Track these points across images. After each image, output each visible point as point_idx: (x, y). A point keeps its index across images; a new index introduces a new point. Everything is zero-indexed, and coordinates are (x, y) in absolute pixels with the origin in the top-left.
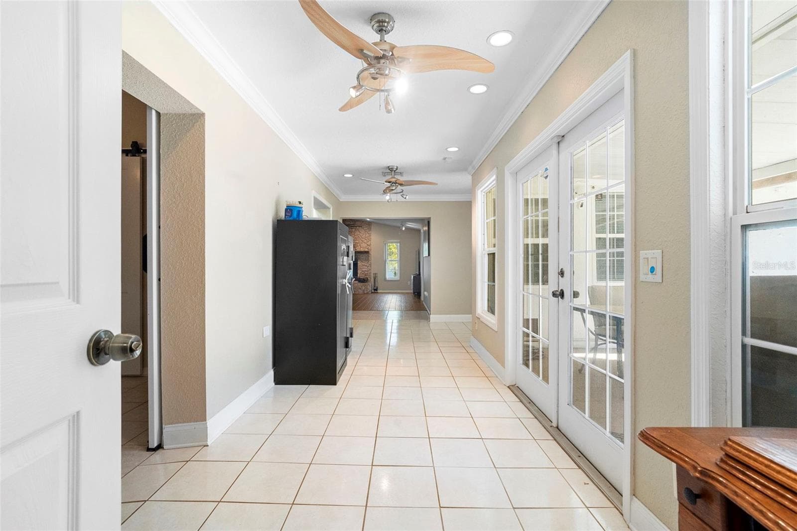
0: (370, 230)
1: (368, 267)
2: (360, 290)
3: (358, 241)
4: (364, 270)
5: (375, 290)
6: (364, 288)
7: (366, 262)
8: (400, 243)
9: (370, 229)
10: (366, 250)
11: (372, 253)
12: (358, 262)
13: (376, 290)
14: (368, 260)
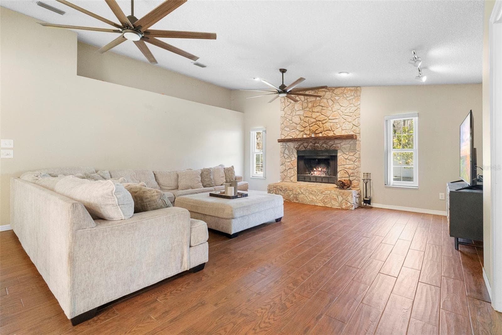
0: (358, 100)
1: (354, 162)
2: (334, 202)
3: (337, 121)
4: (348, 166)
5: (365, 201)
6: (340, 198)
7: (352, 154)
8: (418, 115)
9: (358, 97)
10: (352, 133)
11: (363, 140)
12: (338, 154)
13: (369, 202)
14: (354, 150)
